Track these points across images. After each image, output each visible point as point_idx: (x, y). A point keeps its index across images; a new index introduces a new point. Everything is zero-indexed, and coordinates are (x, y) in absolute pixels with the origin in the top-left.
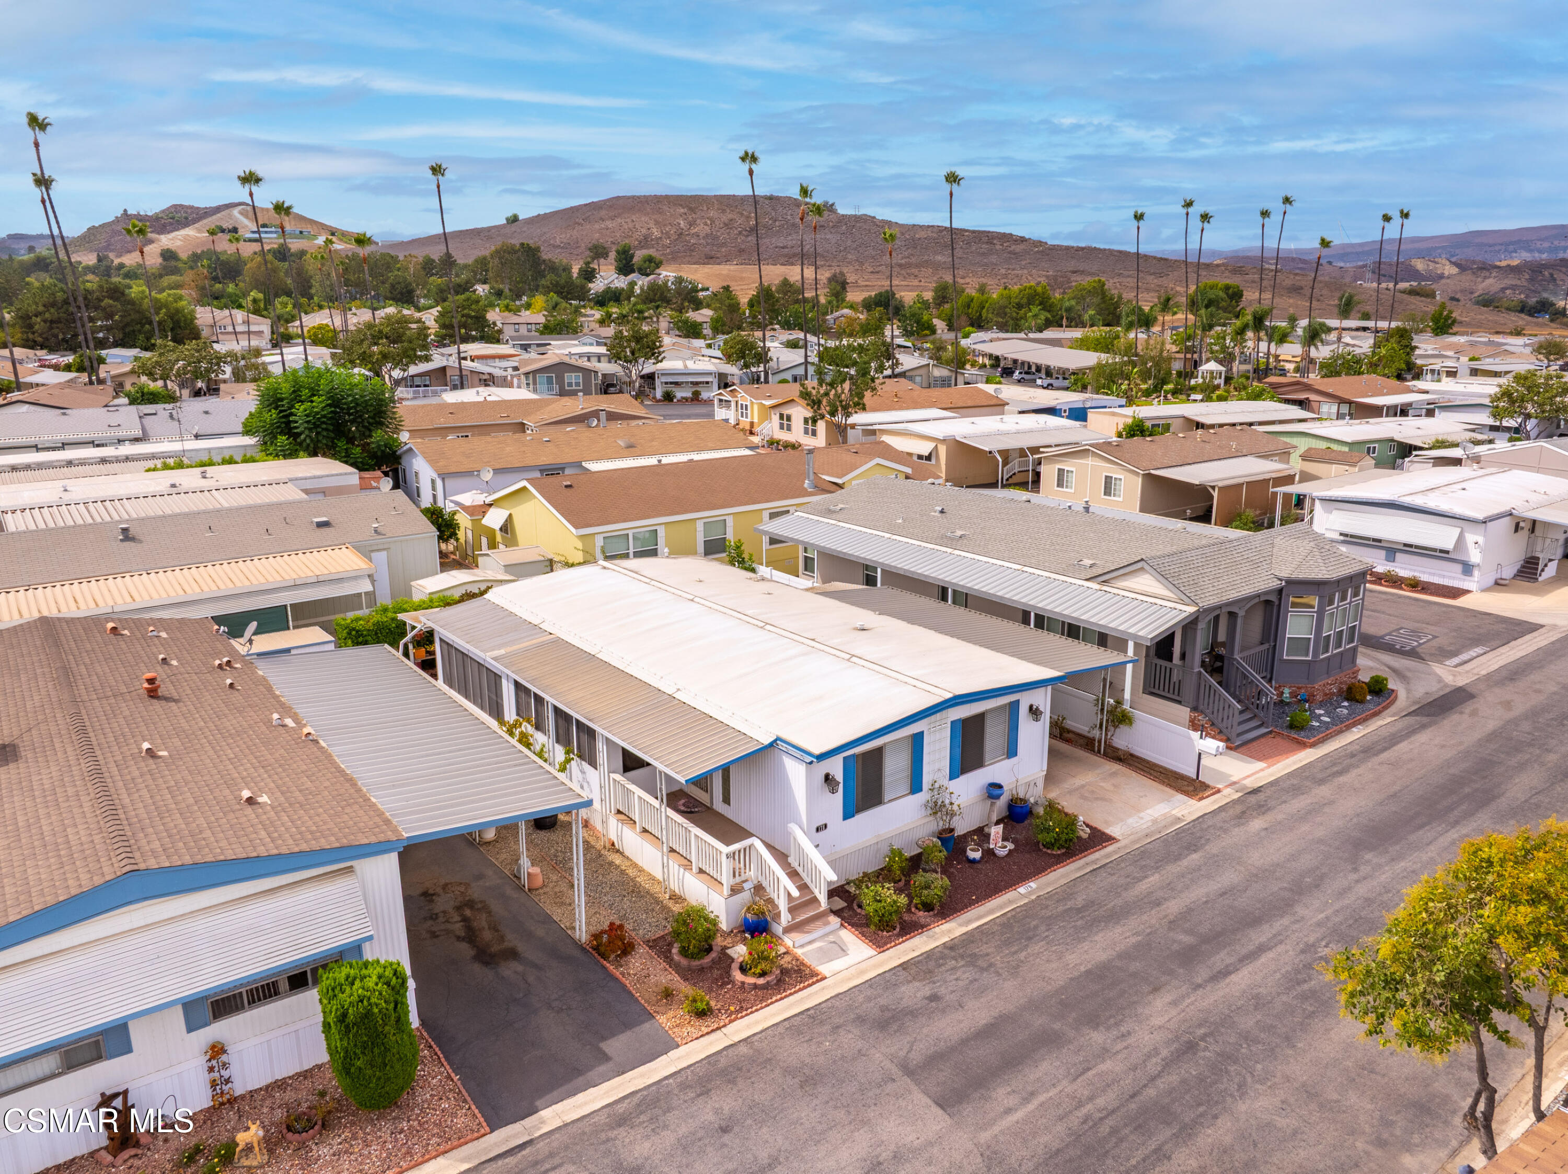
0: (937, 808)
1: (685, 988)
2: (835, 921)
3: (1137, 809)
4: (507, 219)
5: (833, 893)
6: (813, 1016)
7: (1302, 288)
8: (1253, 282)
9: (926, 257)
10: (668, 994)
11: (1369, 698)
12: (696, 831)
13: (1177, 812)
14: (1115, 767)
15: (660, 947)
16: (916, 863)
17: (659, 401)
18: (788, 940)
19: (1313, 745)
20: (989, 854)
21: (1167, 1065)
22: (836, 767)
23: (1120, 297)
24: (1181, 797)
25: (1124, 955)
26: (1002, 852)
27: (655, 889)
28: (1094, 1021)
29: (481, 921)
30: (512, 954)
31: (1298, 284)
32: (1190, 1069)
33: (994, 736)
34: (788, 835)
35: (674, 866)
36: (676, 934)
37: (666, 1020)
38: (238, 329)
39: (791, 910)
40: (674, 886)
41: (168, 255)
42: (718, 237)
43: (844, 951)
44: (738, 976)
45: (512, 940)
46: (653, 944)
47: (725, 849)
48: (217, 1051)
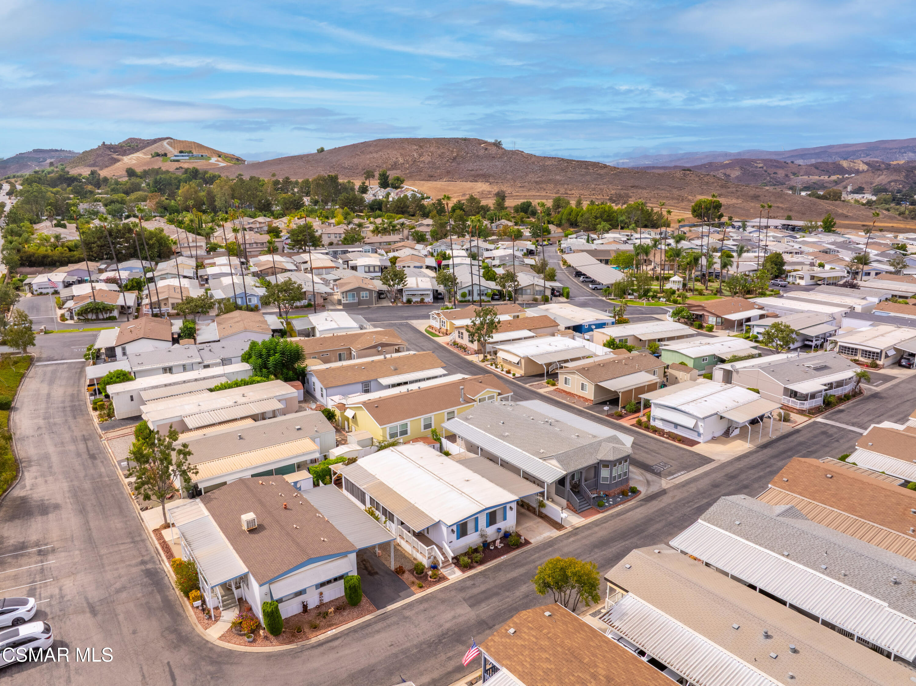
0: (482, 536)
1: (417, 581)
2: (453, 565)
3: (541, 534)
4: (318, 150)
5: (453, 558)
6: (446, 588)
7: (759, 196)
8: (733, 193)
9: (551, 177)
10: (413, 583)
11: (630, 494)
12: (420, 543)
13: (552, 535)
14: (540, 520)
15: (411, 571)
16: (476, 550)
17: (404, 303)
18: (442, 570)
19: (602, 512)
20: (496, 548)
21: (521, 600)
22: (455, 528)
23: (652, 210)
24: (555, 530)
25: (521, 575)
26: (499, 547)
27: (410, 557)
28: (508, 590)
29: (368, 565)
30: (377, 573)
31: (757, 194)
32: (525, 601)
33: (499, 516)
34: (442, 544)
35: (414, 551)
36: (415, 569)
37: (413, 589)
38: (191, 245)
39: (443, 563)
40: (414, 556)
41: (131, 173)
42: (435, 163)
43: (455, 573)
44: (429, 579)
45: (376, 570)
46: (409, 571)
47: (427, 548)
48: (321, 594)
